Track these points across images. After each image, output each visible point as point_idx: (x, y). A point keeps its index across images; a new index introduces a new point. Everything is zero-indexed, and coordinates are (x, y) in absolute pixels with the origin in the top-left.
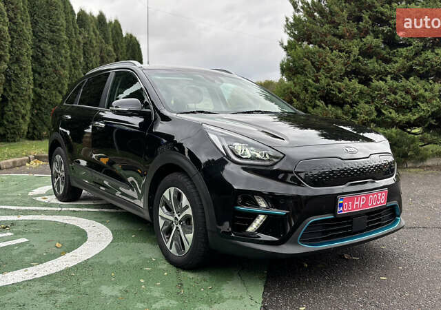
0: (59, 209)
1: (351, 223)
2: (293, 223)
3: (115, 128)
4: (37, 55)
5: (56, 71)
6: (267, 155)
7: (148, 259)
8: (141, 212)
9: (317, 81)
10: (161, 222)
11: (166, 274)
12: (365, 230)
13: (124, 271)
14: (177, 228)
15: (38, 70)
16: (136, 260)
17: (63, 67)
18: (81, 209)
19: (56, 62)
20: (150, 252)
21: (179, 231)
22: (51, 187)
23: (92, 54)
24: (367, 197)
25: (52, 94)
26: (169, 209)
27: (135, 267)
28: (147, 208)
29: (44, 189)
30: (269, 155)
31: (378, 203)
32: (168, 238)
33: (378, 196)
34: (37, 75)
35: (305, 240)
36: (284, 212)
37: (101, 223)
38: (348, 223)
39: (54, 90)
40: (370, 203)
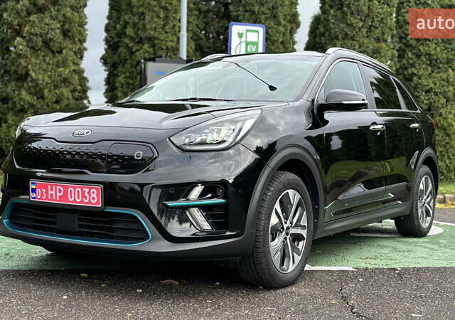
12: (78, 234)
24: (65, 188)
31: (86, 201)
33: (84, 191)
40: (71, 197)
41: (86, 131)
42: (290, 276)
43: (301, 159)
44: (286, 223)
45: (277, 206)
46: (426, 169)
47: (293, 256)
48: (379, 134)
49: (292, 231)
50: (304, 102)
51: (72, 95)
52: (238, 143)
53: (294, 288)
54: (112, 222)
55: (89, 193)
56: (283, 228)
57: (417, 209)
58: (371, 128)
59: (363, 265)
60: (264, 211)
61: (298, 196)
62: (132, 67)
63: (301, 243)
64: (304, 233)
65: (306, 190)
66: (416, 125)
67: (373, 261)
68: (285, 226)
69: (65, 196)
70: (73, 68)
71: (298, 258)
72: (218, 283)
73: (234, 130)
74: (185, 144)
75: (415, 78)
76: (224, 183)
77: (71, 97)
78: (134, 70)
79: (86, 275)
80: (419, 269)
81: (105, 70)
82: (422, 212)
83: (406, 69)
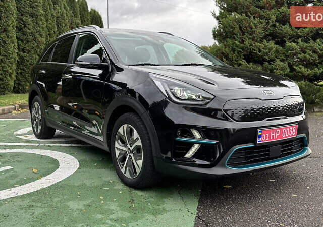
0: (38, 144)
1: (269, 151)
2: (222, 151)
3: (82, 79)
4: (20, 26)
5: (35, 38)
6: (201, 97)
7: (106, 182)
8: (102, 145)
9: (242, 42)
10: (117, 153)
11: (121, 192)
12: (280, 157)
13: (88, 190)
14: (130, 156)
15: (21, 38)
16: (97, 183)
17: (41, 36)
18: (55, 145)
19: (36, 31)
20: (108, 176)
21: (131, 159)
22: (31, 128)
23: (64, 25)
24: (281, 130)
25: (33, 57)
26: (123, 142)
27: (96, 187)
28: (106, 141)
29: (26, 130)
30: (202, 97)
31: (290, 135)
32: (123, 165)
33: (290, 129)
34: (20, 42)
35: (232, 164)
36: (214, 142)
37: (71, 154)
38: (266, 151)
39: (34, 54)
40: (284, 135)
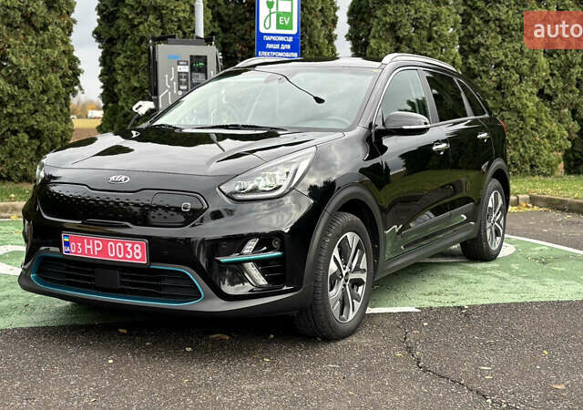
1: (94, 274)
24: (105, 243)
31: (129, 257)
40: (112, 253)
41: (123, 177)
42: (349, 326)
43: (361, 199)
44: (345, 269)
45: (336, 253)
46: (496, 182)
47: (353, 303)
48: (442, 153)
49: (352, 276)
50: (360, 130)
51: (62, 82)
52: (293, 188)
53: (354, 339)
54: (159, 279)
55: (132, 248)
56: (342, 275)
57: (485, 231)
58: (434, 148)
59: (427, 304)
60: (322, 260)
61: (357, 238)
62: (134, 44)
63: (361, 288)
64: (364, 277)
65: (365, 229)
66: (484, 135)
67: (437, 298)
68: (344, 273)
69: (104, 251)
70: (62, 48)
71: (358, 305)
72: (272, 336)
73: (288, 173)
74: (236, 193)
75: (482, 50)
76: (279, 234)
77: (60, 85)
78: (137, 48)
79: (125, 331)
80: (488, 307)
81: (99, 47)
82: (491, 232)
83: (472, 37)
